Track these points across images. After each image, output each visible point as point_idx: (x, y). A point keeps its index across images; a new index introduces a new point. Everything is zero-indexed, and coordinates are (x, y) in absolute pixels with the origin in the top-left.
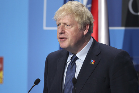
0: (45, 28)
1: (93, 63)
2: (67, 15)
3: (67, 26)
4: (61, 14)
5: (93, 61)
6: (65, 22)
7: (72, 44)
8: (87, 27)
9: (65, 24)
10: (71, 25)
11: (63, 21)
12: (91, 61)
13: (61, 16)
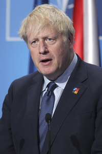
0: (9, 39)
1: (76, 92)
5: (76, 89)
12: (74, 89)
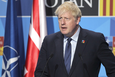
1: (84, 42)
2: (67, 12)
3: (66, 19)
4: (63, 11)
5: (83, 41)
6: (65, 17)
7: (71, 31)
8: (78, 19)
9: (65, 18)
10: (70, 19)
11: (65, 16)
12: (82, 41)
13: (63, 12)
